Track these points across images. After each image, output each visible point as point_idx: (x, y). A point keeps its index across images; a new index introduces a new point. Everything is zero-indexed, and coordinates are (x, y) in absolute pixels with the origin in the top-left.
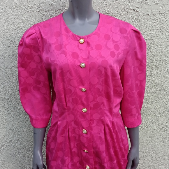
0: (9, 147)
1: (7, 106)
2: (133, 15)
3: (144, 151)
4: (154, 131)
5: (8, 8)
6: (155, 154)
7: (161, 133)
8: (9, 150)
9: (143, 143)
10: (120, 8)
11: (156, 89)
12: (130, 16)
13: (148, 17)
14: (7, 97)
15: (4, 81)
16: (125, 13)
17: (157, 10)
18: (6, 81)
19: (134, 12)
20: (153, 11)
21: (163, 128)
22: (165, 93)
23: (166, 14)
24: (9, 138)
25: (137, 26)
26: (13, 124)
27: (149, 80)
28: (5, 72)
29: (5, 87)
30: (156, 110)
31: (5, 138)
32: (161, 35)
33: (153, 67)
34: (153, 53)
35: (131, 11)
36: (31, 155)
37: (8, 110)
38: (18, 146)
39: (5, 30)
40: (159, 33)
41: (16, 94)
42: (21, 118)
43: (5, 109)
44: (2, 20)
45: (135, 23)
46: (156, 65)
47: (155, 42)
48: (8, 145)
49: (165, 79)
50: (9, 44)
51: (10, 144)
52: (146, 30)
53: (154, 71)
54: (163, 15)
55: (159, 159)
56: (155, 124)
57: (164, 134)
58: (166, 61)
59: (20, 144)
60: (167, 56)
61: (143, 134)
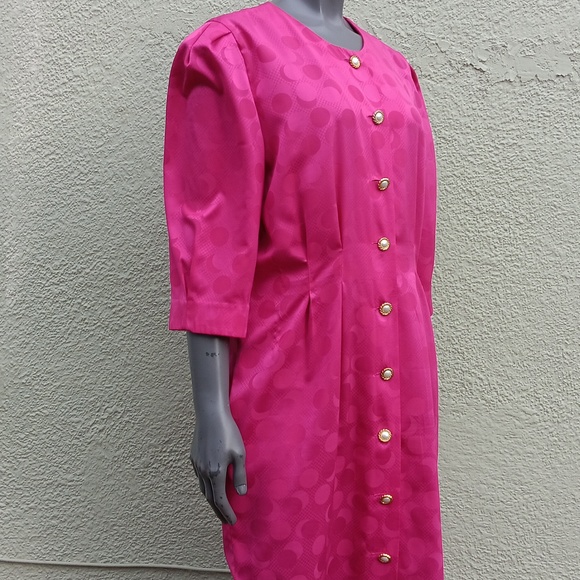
0: (104, 437)
1: (119, 302)
2: (472, 80)
3: (494, 482)
4: (524, 417)
5: (169, 36)
6: (526, 496)
7: (543, 423)
8: (101, 444)
9: (490, 456)
10: (441, 59)
11: (528, 285)
12: (462, 81)
13: (507, 86)
14: (125, 276)
15: (125, 228)
16: (452, 72)
17: (530, 71)
18: (129, 229)
19: (473, 72)
20: (521, 73)
21: (549, 410)
22: (554, 299)
23: (551, 84)
24: (107, 405)
25: (481, 106)
26: (128, 362)
27: (509, 259)
28: (132, 204)
29: (125, 246)
30: (528, 351)
31: (98, 404)
32: (540, 136)
33: (521, 220)
34: (521, 183)
35: (466, 69)
36: (161, 469)
37: (121, 314)
38: (130, 435)
39: (152, 92)
40: (536, 131)
41: (149, 269)
42: (151, 344)
43: (114, 310)
44: (147, 64)
45: (475, 100)
46: (528, 216)
47: (526, 154)
48: (101, 427)
49: (553, 259)
50: (156, 127)
51: (108, 426)
52: (503, 120)
53: (522, 232)
54: (545, 84)
55: (537, 513)
56: (525, 394)
57: (551, 430)
58: (555, 206)
59: (136, 426)
60: (557, 193)
61: (492, 425)
